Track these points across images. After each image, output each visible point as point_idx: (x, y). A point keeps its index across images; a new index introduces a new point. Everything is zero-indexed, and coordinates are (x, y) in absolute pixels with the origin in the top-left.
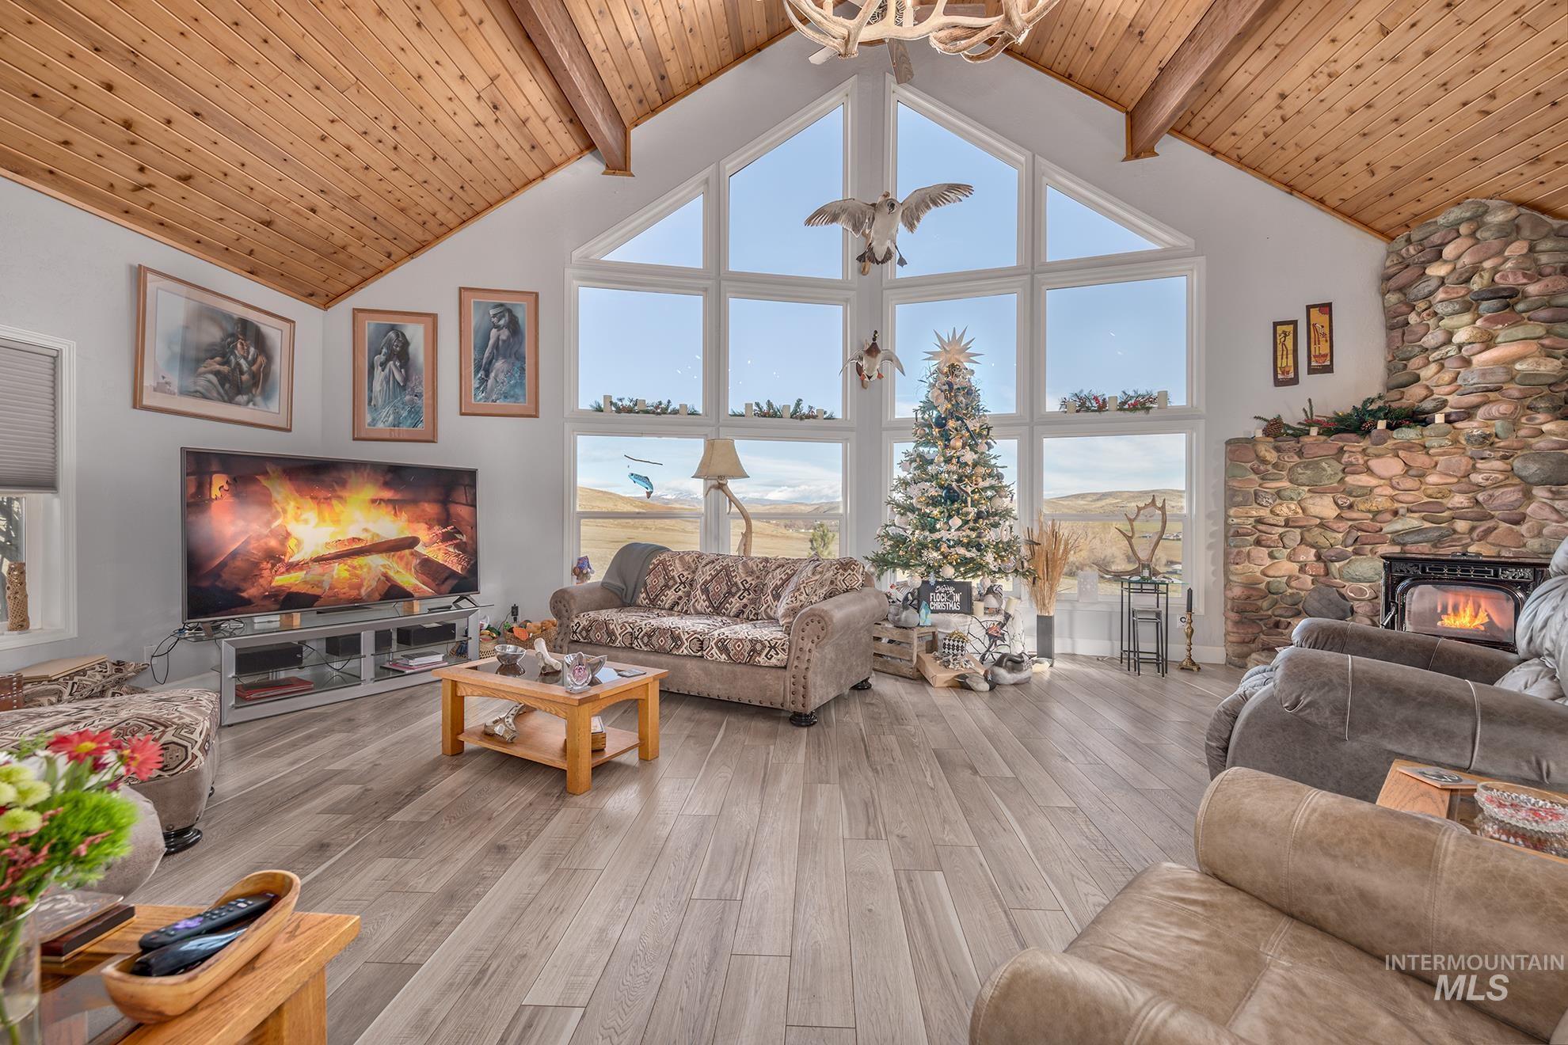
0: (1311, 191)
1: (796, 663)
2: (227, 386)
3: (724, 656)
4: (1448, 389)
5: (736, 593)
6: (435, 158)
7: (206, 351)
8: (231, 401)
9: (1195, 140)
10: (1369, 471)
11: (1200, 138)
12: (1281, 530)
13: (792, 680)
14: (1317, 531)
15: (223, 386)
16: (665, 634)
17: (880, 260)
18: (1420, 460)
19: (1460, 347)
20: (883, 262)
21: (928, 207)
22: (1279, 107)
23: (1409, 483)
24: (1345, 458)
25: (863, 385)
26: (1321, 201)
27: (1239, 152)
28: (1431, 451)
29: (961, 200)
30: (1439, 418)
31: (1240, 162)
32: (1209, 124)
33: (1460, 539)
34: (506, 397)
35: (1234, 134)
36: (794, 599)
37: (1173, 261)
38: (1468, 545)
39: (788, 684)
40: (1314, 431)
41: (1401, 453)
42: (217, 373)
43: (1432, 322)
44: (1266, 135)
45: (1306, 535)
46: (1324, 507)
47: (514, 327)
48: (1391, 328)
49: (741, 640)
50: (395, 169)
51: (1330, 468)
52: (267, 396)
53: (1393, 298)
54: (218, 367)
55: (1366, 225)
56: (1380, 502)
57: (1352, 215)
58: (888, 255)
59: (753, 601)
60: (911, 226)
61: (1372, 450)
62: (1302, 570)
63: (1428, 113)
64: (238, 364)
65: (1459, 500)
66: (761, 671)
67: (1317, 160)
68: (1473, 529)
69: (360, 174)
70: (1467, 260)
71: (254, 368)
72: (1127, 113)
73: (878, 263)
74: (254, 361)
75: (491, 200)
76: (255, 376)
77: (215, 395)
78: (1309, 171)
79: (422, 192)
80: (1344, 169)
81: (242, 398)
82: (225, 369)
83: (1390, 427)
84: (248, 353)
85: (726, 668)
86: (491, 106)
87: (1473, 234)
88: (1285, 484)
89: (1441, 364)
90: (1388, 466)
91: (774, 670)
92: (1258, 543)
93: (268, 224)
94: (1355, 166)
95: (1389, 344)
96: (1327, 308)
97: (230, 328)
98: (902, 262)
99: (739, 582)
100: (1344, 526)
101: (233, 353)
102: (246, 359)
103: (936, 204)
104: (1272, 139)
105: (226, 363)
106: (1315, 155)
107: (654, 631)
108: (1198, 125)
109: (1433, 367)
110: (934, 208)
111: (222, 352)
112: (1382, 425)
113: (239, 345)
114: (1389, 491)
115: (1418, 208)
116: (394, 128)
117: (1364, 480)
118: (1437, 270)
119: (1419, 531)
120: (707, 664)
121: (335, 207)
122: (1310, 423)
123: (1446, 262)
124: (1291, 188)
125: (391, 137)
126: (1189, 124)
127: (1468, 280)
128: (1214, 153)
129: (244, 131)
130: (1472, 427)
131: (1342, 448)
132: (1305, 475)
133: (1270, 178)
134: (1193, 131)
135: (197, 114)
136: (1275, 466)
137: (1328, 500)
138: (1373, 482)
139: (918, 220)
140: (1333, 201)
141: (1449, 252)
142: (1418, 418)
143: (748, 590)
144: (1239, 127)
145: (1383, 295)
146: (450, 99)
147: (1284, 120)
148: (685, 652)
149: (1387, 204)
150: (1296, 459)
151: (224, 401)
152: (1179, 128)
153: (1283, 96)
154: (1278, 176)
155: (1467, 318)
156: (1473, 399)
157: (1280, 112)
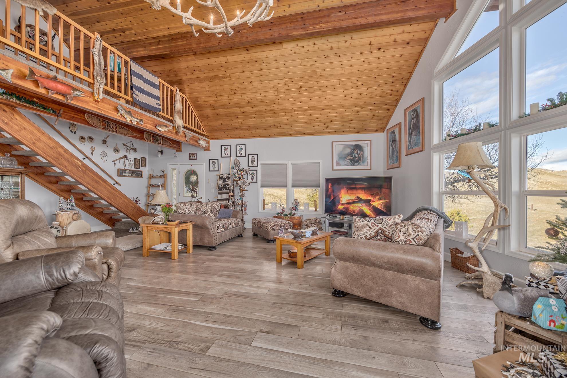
2: (352, 162)
6: (375, 78)
7: (347, 155)
8: (353, 165)
15: (351, 162)
34: (415, 145)
42: (349, 159)
47: (417, 116)
50: (367, 89)
52: (363, 162)
54: (350, 158)
64: (355, 156)
69: (360, 97)
71: (359, 156)
74: (359, 154)
75: (411, 71)
76: (359, 157)
77: (349, 164)
79: (381, 88)
81: (356, 164)
82: (352, 158)
84: (358, 152)
86: (377, 50)
93: (352, 121)
97: (352, 148)
101: (354, 153)
102: (357, 154)
105: (352, 156)
111: (351, 154)
113: (355, 151)
116: (357, 81)
121: (362, 108)
125: (359, 84)
129: (331, 107)
135: (323, 110)
146: (364, 61)
151: (352, 165)
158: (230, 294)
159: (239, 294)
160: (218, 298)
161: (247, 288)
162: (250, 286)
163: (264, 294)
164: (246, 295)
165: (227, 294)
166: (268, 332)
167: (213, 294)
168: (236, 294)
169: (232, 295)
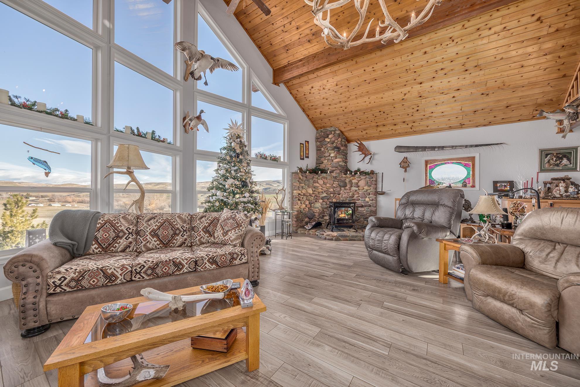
0: (307, 113)
1: (252, 259)
3: (214, 266)
4: (330, 166)
5: (179, 234)
9: (288, 87)
10: (318, 183)
11: (289, 87)
12: (302, 196)
13: (253, 267)
14: (309, 197)
16: (168, 264)
17: (196, 78)
18: (326, 181)
19: (332, 157)
20: (197, 79)
21: (219, 67)
22: (311, 90)
23: (324, 186)
24: (314, 179)
25: (186, 131)
26: (308, 116)
27: (297, 96)
28: (327, 179)
29: (232, 71)
30: (329, 172)
31: (295, 98)
32: (293, 85)
33: (331, 198)
35: (298, 91)
36: (240, 230)
37: (282, 119)
38: (332, 199)
39: (251, 269)
40: (308, 172)
41: (323, 179)
43: (327, 151)
44: (304, 95)
45: (307, 197)
46: (310, 191)
48: (317, 150)
49: (223, 255)
51: (311, 181)
53: (319, 143)
55: (314, 125)
56: (320, 190)
57: (313, 121)
58: (200, 78)
59: (190, 236)
60: (211, 71)
61: (318, 178)
62: (306, 206)
63: (335, 106)
65: (332, 190)
66: (236, 267)
67: (312, 106)
68: (333, 196)
70: (333, 139)
72: (273, 69)
73: (195, 79)
78: (309, 108)
80: (316, 110)
83: (321, 173)
85: (215, 272)
87: (334, 134)
88: (303, 185)
89: (328, 160)
90: (321, 182)
91: (243, 265)
92: (299, 200)
94: (318, 111)
95: (317, 154)
96: (308, 142)
98: (206, 83)
99: (180, 228)
100: (314, 195)
103: (222, 67)
104: (305, 96)
106: (312, 104)
107: (157, 264)
108: (290, 83)
109: (326, 161)
110: (221, 68)
112: (320, 172)
114: (321, 188)
115: (325, 125)
117: (317, 185)
118: (327, 140)
119: (326, 196)
120: (202, 273)
122: (307, 170)
123: (329, 138)
124: (304, 110)
126: (288, 82)
127: (333, 144)
128: (291, 93)
130: (334, 174)
131: (313, 177)
132: (307, 183)
133: (300, 105)
134: (288, 85)
136: (302, 180)
137: (311, 189)
138: (319, 185)
139: (214, 69)
140: (310, 117)
141: (330, 136)
142: (324, 171)
143: (186, 231)
144: (300, 89)
145: (316, 142)
147: (310, 93)
148: (186, 271)
149: (320, 122)
150: (305, 179)
152: (286, 83)
153: (312, 88)
154: (302, 106)
155: (333, 151)
156: (334, 169)
157: (310, 91)
158: (354, 303)
159: (343, 301)
160: (364, 301)
161: (336, 307)
162: (331, 309)
163: (318, 297)
164: (336, 299)
165: (356, 304)
166: (324, 276)
167: (373, 307)
168: (347, 302)
169: (351, 301)
